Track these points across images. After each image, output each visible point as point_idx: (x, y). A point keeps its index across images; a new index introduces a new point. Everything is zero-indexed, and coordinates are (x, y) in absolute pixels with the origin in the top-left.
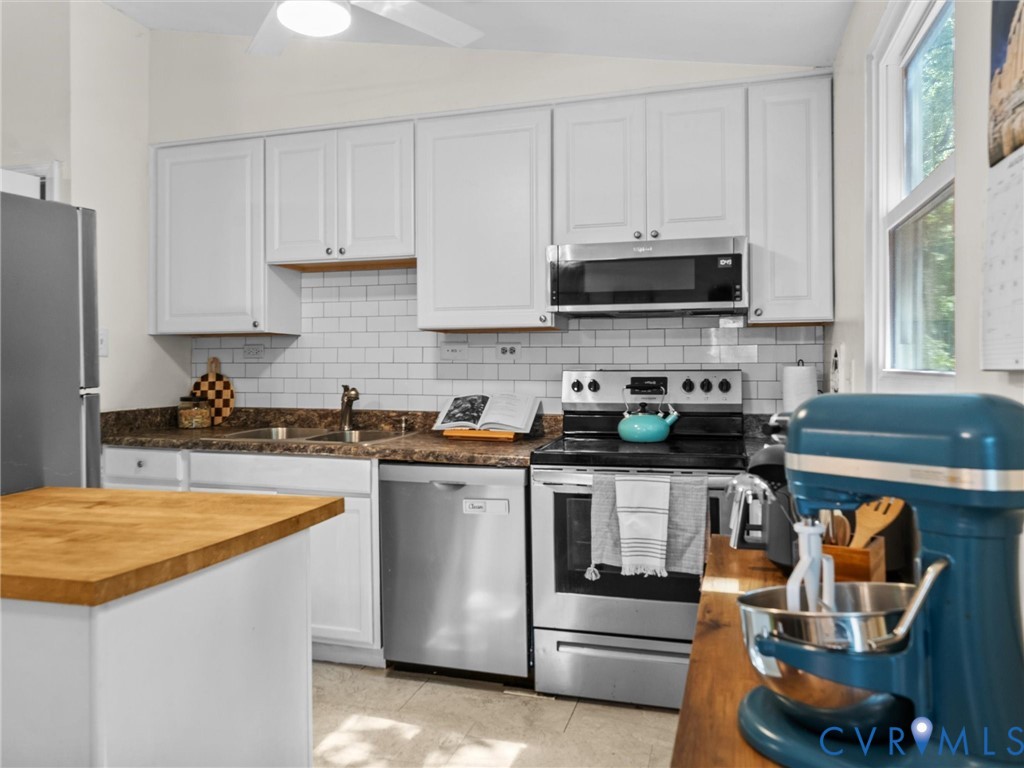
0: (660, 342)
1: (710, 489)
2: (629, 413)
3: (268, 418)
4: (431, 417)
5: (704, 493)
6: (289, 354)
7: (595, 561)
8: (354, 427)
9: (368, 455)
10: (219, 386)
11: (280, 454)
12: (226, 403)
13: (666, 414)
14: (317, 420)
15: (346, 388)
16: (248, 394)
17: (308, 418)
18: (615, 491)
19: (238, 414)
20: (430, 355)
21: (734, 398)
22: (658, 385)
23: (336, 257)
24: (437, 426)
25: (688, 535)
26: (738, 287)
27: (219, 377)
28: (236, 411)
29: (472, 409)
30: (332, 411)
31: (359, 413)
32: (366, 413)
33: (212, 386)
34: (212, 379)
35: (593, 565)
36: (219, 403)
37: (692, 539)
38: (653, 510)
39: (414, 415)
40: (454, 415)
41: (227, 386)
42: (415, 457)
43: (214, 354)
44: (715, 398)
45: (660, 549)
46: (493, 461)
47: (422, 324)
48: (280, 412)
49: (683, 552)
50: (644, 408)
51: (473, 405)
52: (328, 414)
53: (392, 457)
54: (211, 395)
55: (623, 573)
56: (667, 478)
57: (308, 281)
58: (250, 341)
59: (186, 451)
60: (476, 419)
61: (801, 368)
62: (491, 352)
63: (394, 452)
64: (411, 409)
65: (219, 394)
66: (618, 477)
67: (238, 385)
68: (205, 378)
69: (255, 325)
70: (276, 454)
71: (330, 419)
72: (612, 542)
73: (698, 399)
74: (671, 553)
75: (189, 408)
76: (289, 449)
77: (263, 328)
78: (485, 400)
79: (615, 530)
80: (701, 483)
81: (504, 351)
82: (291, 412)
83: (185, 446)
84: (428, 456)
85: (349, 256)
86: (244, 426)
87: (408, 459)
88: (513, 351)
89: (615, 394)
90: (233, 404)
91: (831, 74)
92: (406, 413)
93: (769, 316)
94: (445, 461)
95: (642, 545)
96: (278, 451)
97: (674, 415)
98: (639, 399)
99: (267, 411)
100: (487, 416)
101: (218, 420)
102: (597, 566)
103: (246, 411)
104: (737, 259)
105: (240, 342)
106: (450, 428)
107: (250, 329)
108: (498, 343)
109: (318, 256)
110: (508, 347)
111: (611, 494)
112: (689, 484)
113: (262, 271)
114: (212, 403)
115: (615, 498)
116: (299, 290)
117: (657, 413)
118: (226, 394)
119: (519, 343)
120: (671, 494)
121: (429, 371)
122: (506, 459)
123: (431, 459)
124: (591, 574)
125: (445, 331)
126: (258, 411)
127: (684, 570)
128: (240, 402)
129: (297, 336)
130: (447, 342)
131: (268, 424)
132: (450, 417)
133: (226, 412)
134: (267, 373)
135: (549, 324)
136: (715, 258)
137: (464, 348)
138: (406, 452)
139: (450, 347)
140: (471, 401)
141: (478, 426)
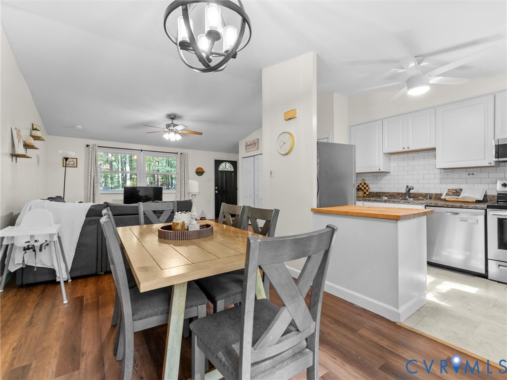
3: (380, 195)
4: (441, 195)
6: (387, 177)
8: (410, 197)
9: (422, 204)
10: (365, 186)
12: (367, 191)
14: (396, 195)
15: (407, 186)
16: (374, 188)
17: (394, 195)
20: (438, 176)
23: (406, 149)
24: (443, 197)
27: (365, 184)
28: (370, 193)
29: (457, 192)
30: (402, 193)
31: (411, 193)
32: (413, 193)
33: (363, 186)
34: (363, 184)
36: (365, 191)
39: (432, 194)
40: (449, 194)
41: (367, 186)
42: (439, 205)
43: (363, 178)
46: (470, 207)
47: (437, 167)
48: (384, 193)
52: (400, 194)
53: (430, 205)
54: (363, 188)
57: (393, 157)
58: (374, 174)
59: (362, 201)
60: (459, 196)
62: (464, 175)
63: (431, 203)
64: (430, 192)
65: (365, 188)
67: (370, 186)
68: (361, 184)
77: (381, 170)
78: (461, 190)
81: (469, 174)
82: (388, 193)
83: (363, 200)
85: (411, 149)
86: (373, 197)
87: (436, 206)
88: (473, 174)
90: (369, 191)
92: (429, 194)
94: (451, 207)
99: (380, 193)
100: (462, 195)
101: (365, 195)
103: (374, 193)
105: (371, 174)
106: (448, 198)
107: (378, 171)
108: (466, 172)
109: (401, 150)
110: (471, 173)
113: (382, 155)
114: (363, 190)
116: (390, 159)
118: (367, 188)
119: (476, 172)
121: (437, 181)
122: (476, 207)
123: (445, 206)
125: (444, 169)
126: (377, 193)
128: (371, 191)
129: (389, 172)
130: (445, 172)
131: (380, 196)
132: (447, 194)
133: (367, 193)
134: (379, 183)
135: (492, 165)
137: (452, 174)
138: (435, 204)
139: (446, 174)
140: (455, 190)
141: (460, 197)
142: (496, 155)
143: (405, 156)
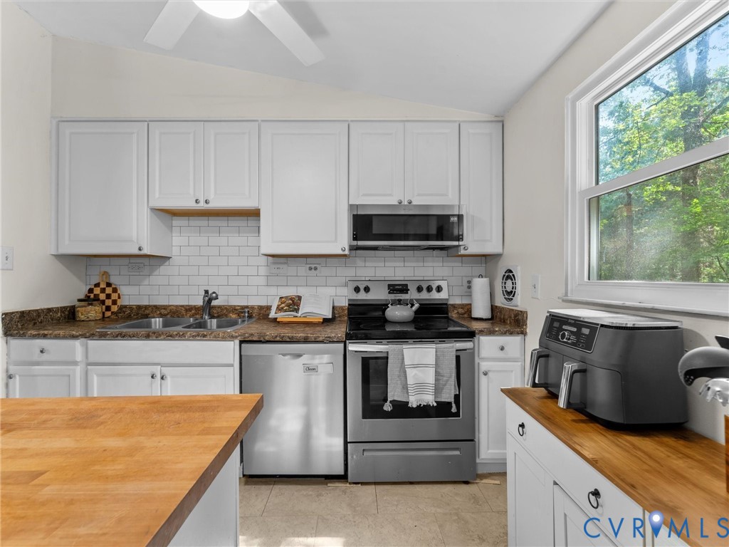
0: (402, 264)
1: (457, 350)
2: (392, 305)
3: (147, 312)
4: (269, 308)
5: (455, 351)
6: (163, 269)
7: (389, 400)
8: (212, 317)
9: (232, 338)
10: (109, 290)
11: (164, 339)
12: (114, 302)
13: (413, 305)
14: (184, 312)
15: (207, 292)
16: (132, 294)
17: (177, 311)
18: (403, 355)
19: (124, 309)
20: (263, 271)
21: (443, 295)
22: (404, 289)
23: (202, 205)
24: (272, 315)
25: (445, 379)
26: (461, 234)
27: (109, 285)
28: (122, 308)
29: (293, 303)
30: (195, 306)
31: (214, 307)
32: (219, 307)
33: (103, 290)
34: (103, 285)
35: (388, 402)
36: (108, 302)
37: (447, 381)
38: (426, 366)
39: (252, 307)
40: (282, 308)
41: (115, 290)
42: (267, 338)
43: (104, 269)
44: (435, 295)
45: (431, 389)
46: (321, 339)
47: (265, 250)
48: (156, 307)
49: (443, 389)
50: (399, 302)
51: (293, 301)
52: (192, 308)
53: (250, 339)
54: (102, 297)
55: (410, 405)
56: (434, 346)
57: (177, 222)
58: (133, 260)
59: (82, 339)
60: (297, 311)
61: (481, 279)
62: (302, 269)
63: (252, 335)
64: (250, 304)
65: (108, 296)
66: (404, 346)
67: (123, 290)
68: (97, 285)
69: (140, 250)
70: (161, 340)
71: (193, 312)
72: (401, 387)
73: (424, 295)
74: (438, 389)
75: (85, 306)
76: (171, 336)
77: (146, 251)
78: (300, 298)
79: (403, 379)
80: (453, 347)
81: (310, 269)
82: (165, 307)
83: (84, 336)
84: (276, 337)
85: (212, 205)
86: (129, 317)
87: (262, 339)
88: (316, 269)
89: (379, 294)
90: (119, 302)
91: (503, 122)
92: (247, 307)
93: (473, 249)
94: (288, 340)
95: (421, 387)
96: (162, 337)
97: (417, 306)
98: (397, 297)
99: (146, 307)
100: (305, 308)
101: (108, 314)
102: (391, 402)
103: (131, 308)
104: (460, 217)
105: (126, 261)
106: (281, 316)
107: (136, 251)
108: (306, 264)
109: (189, 204)
110: (313, 266)
111: (400, 357)
112: (446, 348)
113: (146, 212)
114: (103, 302)
115: (403, 359)
116: (171, 227)
117: (407, 304)
118: (114, 296)
119: (320, 264)
120: (436, 355)
121: (262, 281)
122: (329, 337)
123: (278, 339)
124: (388, 407)
125: (273, 256)
126: (139, 307)
127: (443, 400)
128: (125, 301)
129: (169, 258)
130: (274, 263)
131: (147, 316)
132: (279, 309)
133: (115, 308)
134: (146, 282)
135: (347, 252)
136: (448, 216)
137: (285, 266)
138: (260, 335)
139: (274, 266)
140: (291, 299)
141: (299, 315)
142: (354, 234)
143: (202, 222)
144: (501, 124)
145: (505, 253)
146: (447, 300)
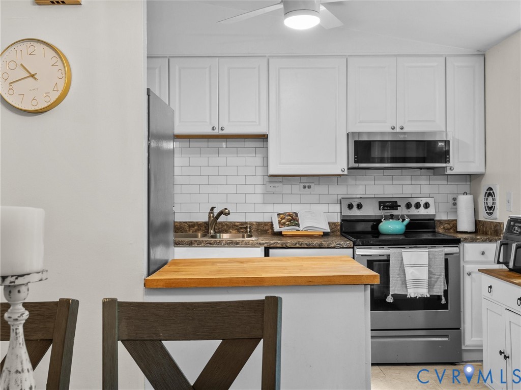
0: (391, 182)
1: (446, 254)
2: (384, 219)
5: (444, 256)
7: (391, 293)
13: (403, 220)
14: (187, 228)
15: (212, 209)
17: (181, 227)
18: (402, 257)
20: (259, 189)
21: (431, 211)
22: (394, 205)
23: (217, 132)
25: (436, 276)
26: (448, 156)
29: (293, 219)
30: (197, 222)
35: (390, 295)
37: (438, 278)
38: (421, 266)
39: (251, 224)
40: (284, 223)
42: (288, 245)
44: (422, 211)
45: (426, 284)
46: (333, 245)
47: (270, 172)
49: (434, 285)
50: (392, 217)
51: (292, 217)
55: (408, 296)
56: (427, 250)
60: (298, 225)
61: (465, 196)
62: (297, 188)
63: (276, 242)
66: (403, 250)
70: (201, 247)
72: (401, 282)
73: (413, 211)
74: (430, 286)
78: (296, 214)
79: (402, 276)
80: (442, 251)
81: (304, 187)
84: (296, 244)
85: (226, 132)
87: (284, 246)
88: (309, 187)
89: (371, 211)
91: (484, 56)
92: (246, 223)
93: (457, 171)
94: (306, 246)
95: (417, 282)
97: (407, 220)
98: (389, 212)
100: (304, 223)
102: (392, 295)
104: (447, 143)
106: (284, 230)
108: (301, 182)
109: (208, 131)
110: (307, 185)
111: (400, 259)
112: (437, 252)
115: (402, 260)
117: (399, 220)
119: (313, 183)
120: (429, 257)
121: (259, 199)
122: (340, 244)
123: (298, 245)
124: (390, 299)
127: (435, 294)
130: (270, 182)
132: (281, 224)
135: (346, 173)
136: (436, 142)
137: (280, 185)
138: (282, 244)
139: (272, 185)
140: (289, 215)
141: (301, 229)
142: (355, 158)
143: (203, 144)
144: (483, 57)
145: (487, 173)
146: (435, 215)
